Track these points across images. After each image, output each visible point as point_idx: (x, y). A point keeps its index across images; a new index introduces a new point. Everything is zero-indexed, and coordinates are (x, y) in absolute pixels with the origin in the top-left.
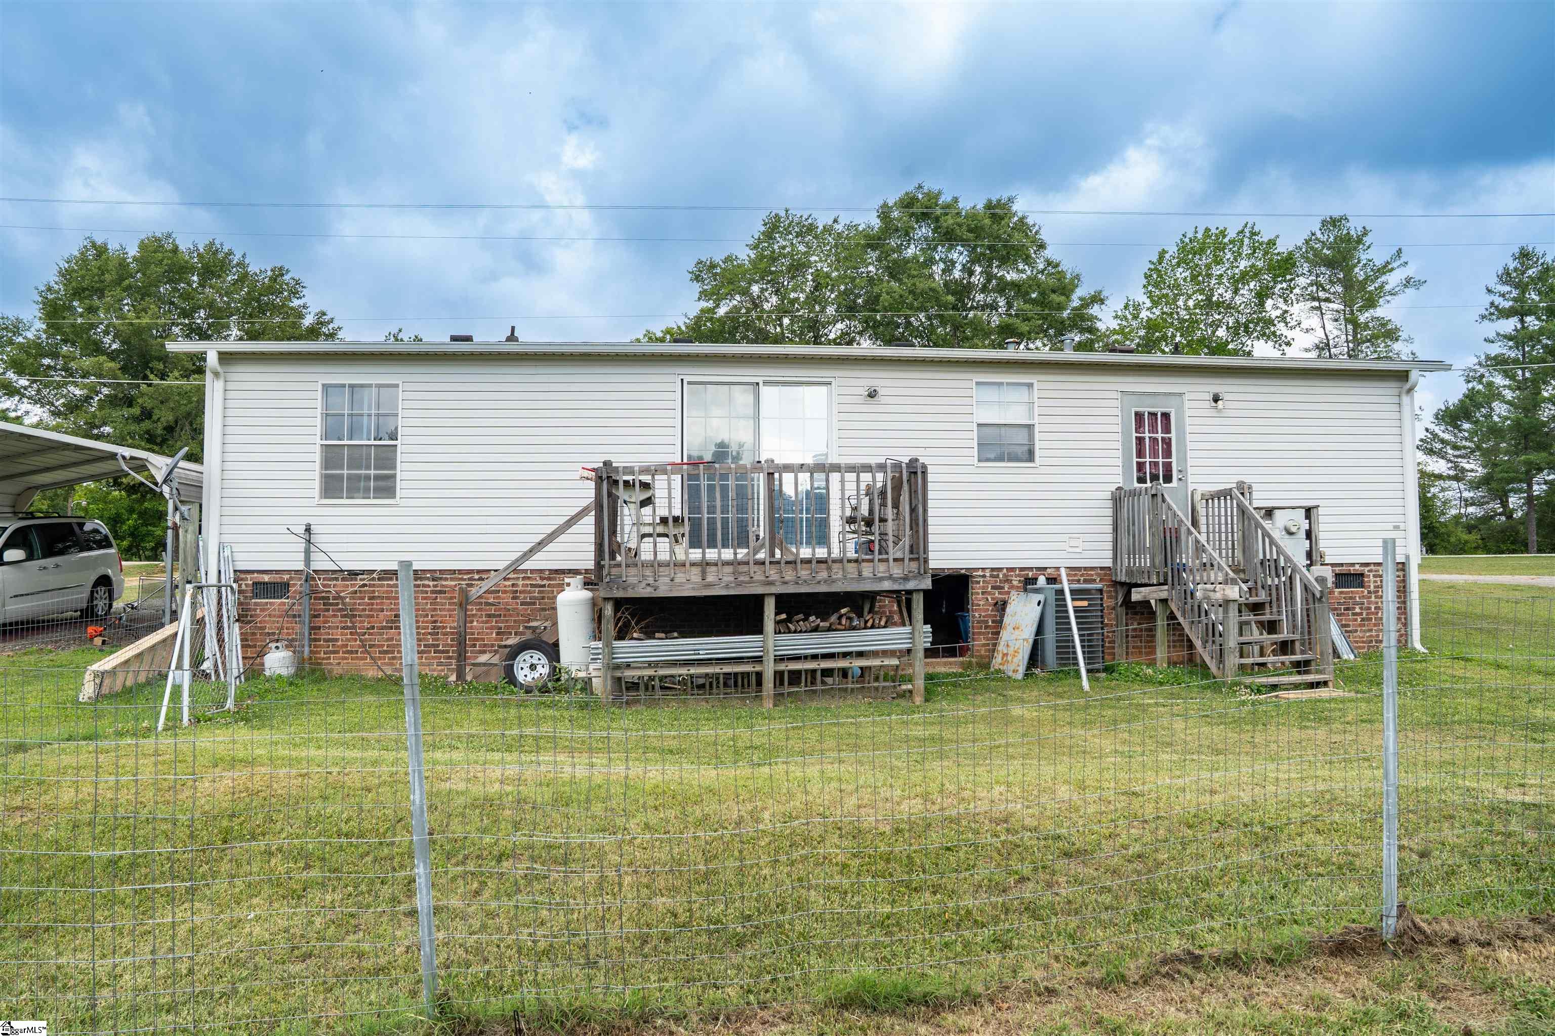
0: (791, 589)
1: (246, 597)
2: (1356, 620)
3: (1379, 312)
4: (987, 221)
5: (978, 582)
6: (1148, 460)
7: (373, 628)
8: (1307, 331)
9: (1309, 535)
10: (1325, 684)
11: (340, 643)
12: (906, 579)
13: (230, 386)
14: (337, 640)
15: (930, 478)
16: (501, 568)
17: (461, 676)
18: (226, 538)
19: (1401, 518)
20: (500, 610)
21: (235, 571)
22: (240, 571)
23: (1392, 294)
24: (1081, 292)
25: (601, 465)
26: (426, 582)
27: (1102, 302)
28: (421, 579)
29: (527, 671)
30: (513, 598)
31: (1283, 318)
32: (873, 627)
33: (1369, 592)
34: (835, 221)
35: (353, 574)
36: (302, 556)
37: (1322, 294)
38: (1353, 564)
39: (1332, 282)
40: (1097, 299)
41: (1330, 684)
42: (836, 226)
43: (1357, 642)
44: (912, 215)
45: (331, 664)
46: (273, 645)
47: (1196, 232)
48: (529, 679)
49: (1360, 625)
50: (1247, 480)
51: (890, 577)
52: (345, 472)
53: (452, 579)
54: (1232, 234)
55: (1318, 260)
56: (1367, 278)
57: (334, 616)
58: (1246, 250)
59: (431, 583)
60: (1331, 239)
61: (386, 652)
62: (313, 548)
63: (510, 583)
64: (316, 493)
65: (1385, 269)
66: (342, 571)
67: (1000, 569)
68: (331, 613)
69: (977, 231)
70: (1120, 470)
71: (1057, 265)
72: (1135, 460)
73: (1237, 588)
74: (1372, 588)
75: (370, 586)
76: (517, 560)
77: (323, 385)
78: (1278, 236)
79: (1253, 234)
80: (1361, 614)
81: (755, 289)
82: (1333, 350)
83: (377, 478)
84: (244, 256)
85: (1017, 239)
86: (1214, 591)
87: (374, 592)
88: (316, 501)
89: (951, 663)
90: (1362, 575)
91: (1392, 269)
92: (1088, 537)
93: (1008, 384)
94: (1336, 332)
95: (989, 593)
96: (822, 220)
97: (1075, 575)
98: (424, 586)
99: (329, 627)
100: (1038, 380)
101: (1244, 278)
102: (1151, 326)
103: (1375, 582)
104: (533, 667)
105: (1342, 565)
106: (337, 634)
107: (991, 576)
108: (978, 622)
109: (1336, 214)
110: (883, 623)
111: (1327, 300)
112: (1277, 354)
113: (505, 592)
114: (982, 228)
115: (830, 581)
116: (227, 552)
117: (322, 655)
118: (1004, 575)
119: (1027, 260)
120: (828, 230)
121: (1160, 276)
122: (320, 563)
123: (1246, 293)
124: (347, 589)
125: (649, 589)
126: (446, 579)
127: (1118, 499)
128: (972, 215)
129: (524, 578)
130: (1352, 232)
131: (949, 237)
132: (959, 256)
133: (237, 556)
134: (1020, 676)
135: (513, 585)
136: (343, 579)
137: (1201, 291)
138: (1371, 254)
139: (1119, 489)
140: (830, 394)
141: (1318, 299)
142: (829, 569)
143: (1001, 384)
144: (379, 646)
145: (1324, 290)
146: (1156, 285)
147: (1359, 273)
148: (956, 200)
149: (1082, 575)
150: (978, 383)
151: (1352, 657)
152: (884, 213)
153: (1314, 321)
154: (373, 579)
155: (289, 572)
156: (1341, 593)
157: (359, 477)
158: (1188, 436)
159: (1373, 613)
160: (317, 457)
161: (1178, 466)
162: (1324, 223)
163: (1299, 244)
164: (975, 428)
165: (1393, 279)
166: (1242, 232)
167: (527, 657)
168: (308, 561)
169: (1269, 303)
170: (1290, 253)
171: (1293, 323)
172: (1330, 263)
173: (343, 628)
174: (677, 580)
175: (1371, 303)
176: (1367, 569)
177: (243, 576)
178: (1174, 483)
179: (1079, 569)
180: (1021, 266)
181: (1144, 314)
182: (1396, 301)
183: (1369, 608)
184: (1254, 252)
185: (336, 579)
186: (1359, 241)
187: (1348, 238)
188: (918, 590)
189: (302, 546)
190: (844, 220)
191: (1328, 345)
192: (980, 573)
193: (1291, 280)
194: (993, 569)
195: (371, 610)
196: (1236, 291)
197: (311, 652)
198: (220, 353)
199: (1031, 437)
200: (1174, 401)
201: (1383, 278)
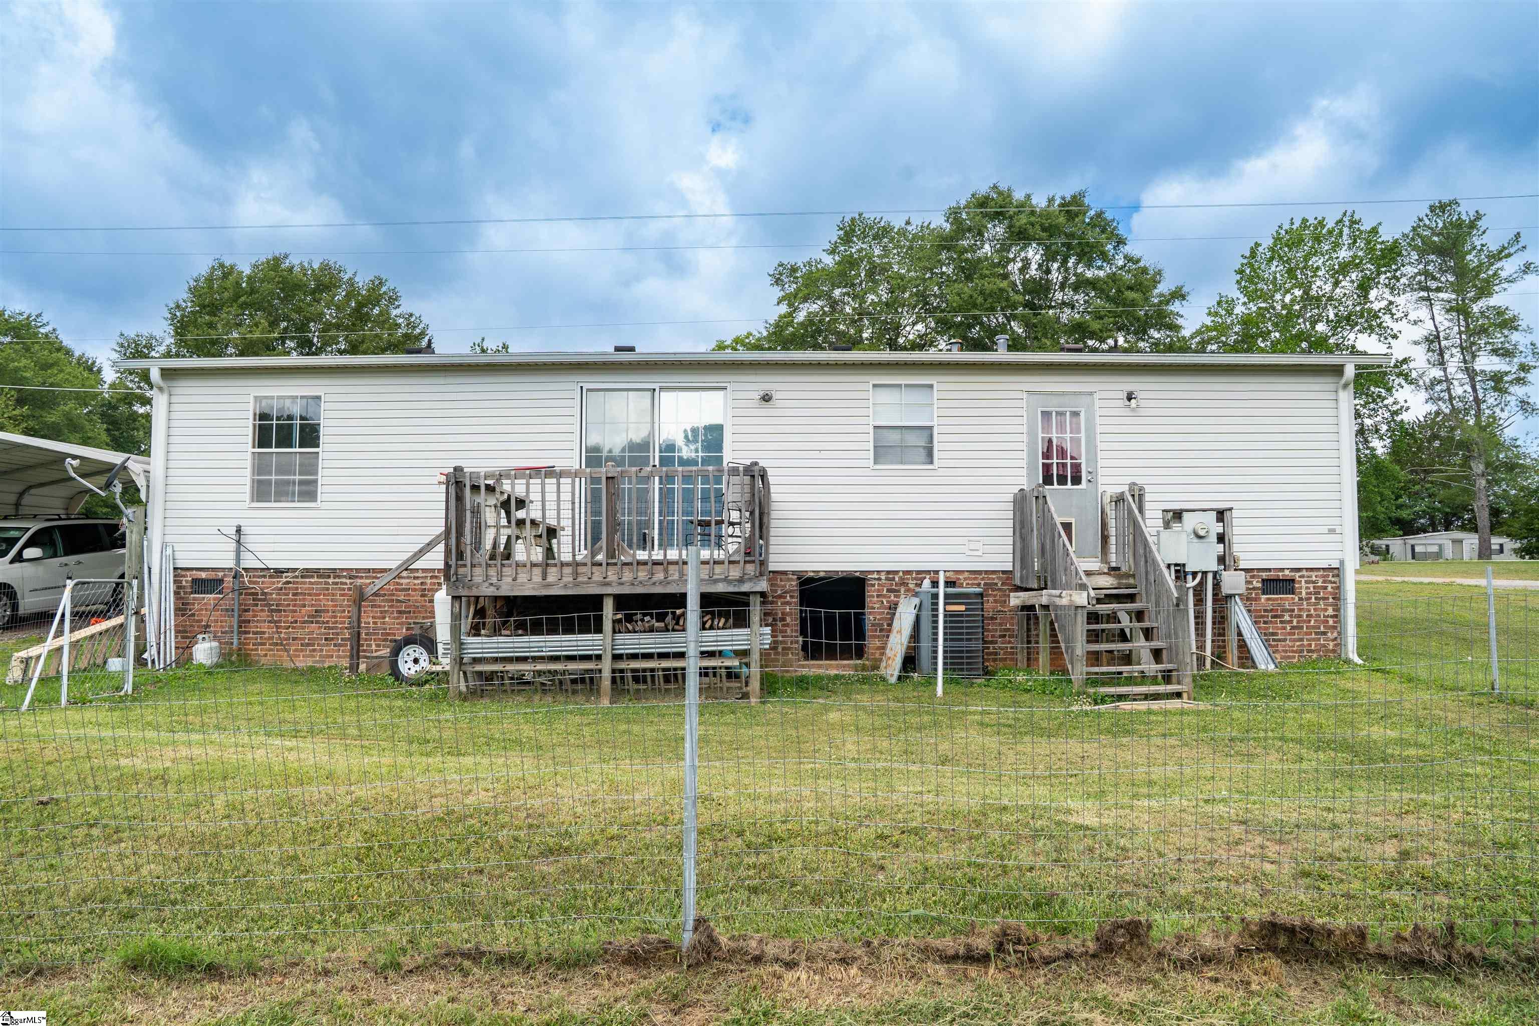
0: (626, 590)
1: (185, 593)
2: (1285, 628)
3: (1495, 301)
4: (1062, 219)
5: (873, 585)
6: (1055, 461)
7: (296, 622)
8: (1415, 323)
9: (1221, 538)
10: (1179, 695)
11: (267, 635)
12: (741, 580)
13: (174, 399)
14: (264, 633)
15: (771, 480)
16: (393, 567)
17: (354, 668)
18: (168, 539)
19: (1337, 521)
20: (410, 606)
21: (175, 569)
22: (181, 569)
23: (1509, 281)
24: (1163, 288)
25: (452, 470)
26: (344, 580)
27: (1183, 297)
28: (339, 577)
29: (411, 664)
30: (422, 596)
31: (1388, 310)
32: (711, 628)
33: (1301, 599)
34: (908, 223)
35: (279, 572)
36: (232, 555)
37: (1433, 285)
38: (1282, 570)
39: (1443, 272)
40: (1178, 295)
41: (1185, 695)
42: (910, 228)
43: (1286, 651)
44: (986, 215)
45: (259, 655)
46: (200, 637)
47: (1292, 224)
48: (412, 672)
49: (1289, 634)
50: (1139, 481)
51: (726, 580)
52: (273, 477)
53: (367, 577)
54: (1330, 224)
55: (1426, 249)
56: (1481, 264)
57: (262, 610)
58: (1346, 239)
59: (348, 581)
60: (1441, 225)
61: (308, 645)
62: (242, 548)
63: (419, 581)
64: (247, 497)
65: (1500, 255)
66: (268, 569)
67: (897, 572)
68: (259, 608)
69: (1051, 230)
70: (1024, 472)
71: (1138, 261)
72: (1041, 461)
73: (1085, 594)
74: (1304, 595)
75: (294, 583)
76: (408, 560)
77: (256, 397)
78: (1380, 224)
79: (1353, 222)
80: (1291, 622)
81: (837, 292)
82: (1443, 343)
83: (301, 483)
84: (355, 274)
85: (1091, 236)
86: (1060, 596)
87: (297, 589)
88: (247, 504)
89: (844, 666)
90: (1293, 581)
91: (1509, 255)
92: (988, 540)
93: (906, 386)
94: (1447, 324)
95: (884, 596)
96: (898, 223)
97: (975, 579)
98: (342, 583)
99: (258, 621)
100: (940, 383)
101: (1344, 268)
102: (1246, 321)
103: (1307, 588)
104: (416, 661)
105: (1270, 570)
106: (265, 627)
107: (887, 579)
108: (873, 625)
109: (1445, 199)
110: (721, 625)
111: (1438, 290)
112: (1382, 349)
113: (415, 590)
114: (1057, 227)
115: (665, 582)
116: (169, 551)
117: (251, 646)
118: (901, 578)
119: (1104, 256)
120: (903, 233)
121: (1253, 270)
122: (249, 562)
123: (1348, 285)
124: (270, 586)
125: (492, 589)
126: (362, 577)
127: (1020, 501)
128: (1046, 214)
129: (432, 577)
130: (1464, 217)
131: (1021, 236)
132: (1034, 254)
133: (178, 555)
134: (893, 680)
135: (422, 583)
136: (271, 577)
137: (1300, 286)
138: (1485, 239)
139: (1022, 490)
140: (725, 397)
141: (1427, 289)
142: (666, 571)
143: (900, 386)
144: (301, 639)
145: (1434, 278)
146: (1250, 280)
147: (1472, 259)
148: (1028, 197)
149: (983, 579)
150: (875, 386)
151: (1272, 667)
152: (954, 215)
153: (1423, 313)
154: (297, 577)
155: (223, 569)
156: (1269, 599)
157: (288, 482)
158: (1098, 436)
159: (1305, 621)
160: (248, 464)
161: (1087, 467)
162: (1432, 209)
163: (1406, 232)
164: (871, 431)
165: (1508, 267)
166: (1341, 221)
167: (411, 651)
168: (238, 559)
169: (1373, 294)
170: (1396, 241)
171: (1399, 315)
172: (1440, 251)
173: (269, 622)
174: (519, 580)
175: (1485, 290)
176: (1298, 574)
177: (183, 573)
178: (1084, 485)
179: (979, 572)
180: (1099, 263)
181: (1239, 310)
182: (1513, 288)
183: (1300, 616)
184: (1355, 242)
185: (264, 576)
186: (1472, 225)
187: (1459, 224)
188: (755, 593)
189: (234, 545)
190: (917, 222)
191: (1438, 337)
192: (875, 576)
193: (1396, 270)
194: (888, 572)
195: (295, 605)
196: (1336, 284)
197: (240, 643)
198: (162, 369)
199: (931, 437)
200: (1085, 399)
201: (1499, 265)
